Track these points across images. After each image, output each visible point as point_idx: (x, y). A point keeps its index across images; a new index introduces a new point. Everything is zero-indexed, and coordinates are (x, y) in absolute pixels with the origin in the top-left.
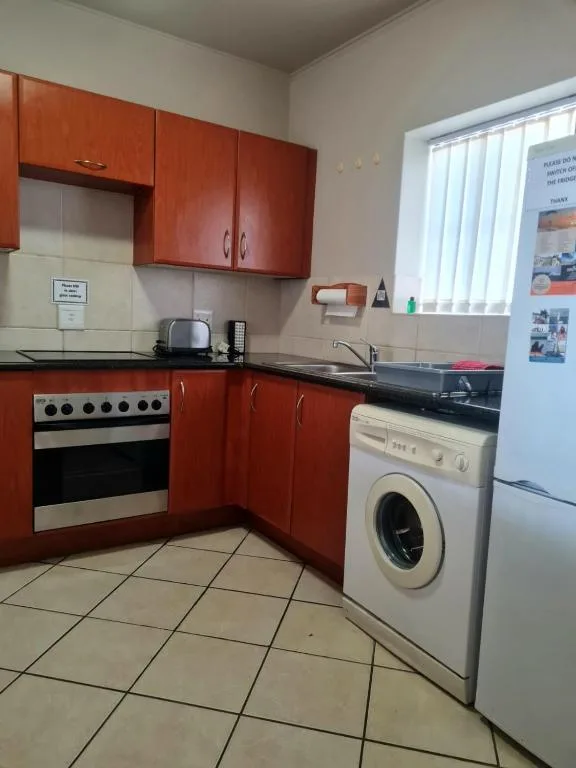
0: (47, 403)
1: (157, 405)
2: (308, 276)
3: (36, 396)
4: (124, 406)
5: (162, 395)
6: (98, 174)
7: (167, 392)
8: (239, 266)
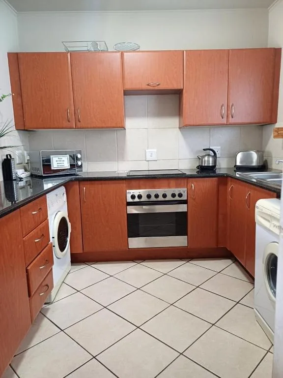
0: (132, 194)
1: (180, 195)
2: (276, 122)
3: (128, 191)
4: (165, 196)
5: (183, 190)
6: (156, 88)
7: (185, 189)
8: (230, 122)
